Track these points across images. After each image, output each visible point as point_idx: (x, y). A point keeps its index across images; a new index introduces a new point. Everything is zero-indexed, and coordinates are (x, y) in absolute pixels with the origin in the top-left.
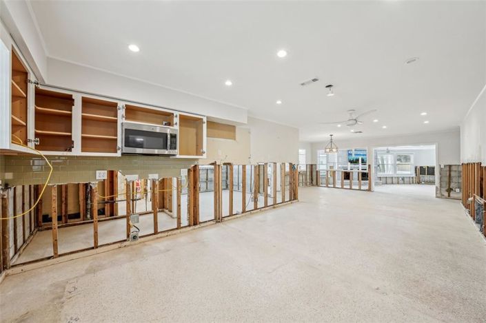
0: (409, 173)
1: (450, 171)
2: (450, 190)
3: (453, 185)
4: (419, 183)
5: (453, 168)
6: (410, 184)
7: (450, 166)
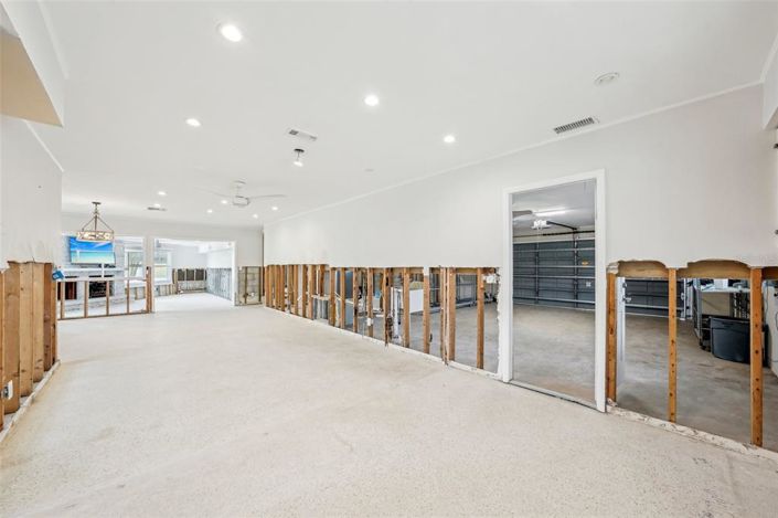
0: (165, 279)
1: (246, 273)
2: (246, 295)
3: (249, 289)
4: (177, 292)
5: (249, 270)
6: (166, 295)
7: (246, 268)
